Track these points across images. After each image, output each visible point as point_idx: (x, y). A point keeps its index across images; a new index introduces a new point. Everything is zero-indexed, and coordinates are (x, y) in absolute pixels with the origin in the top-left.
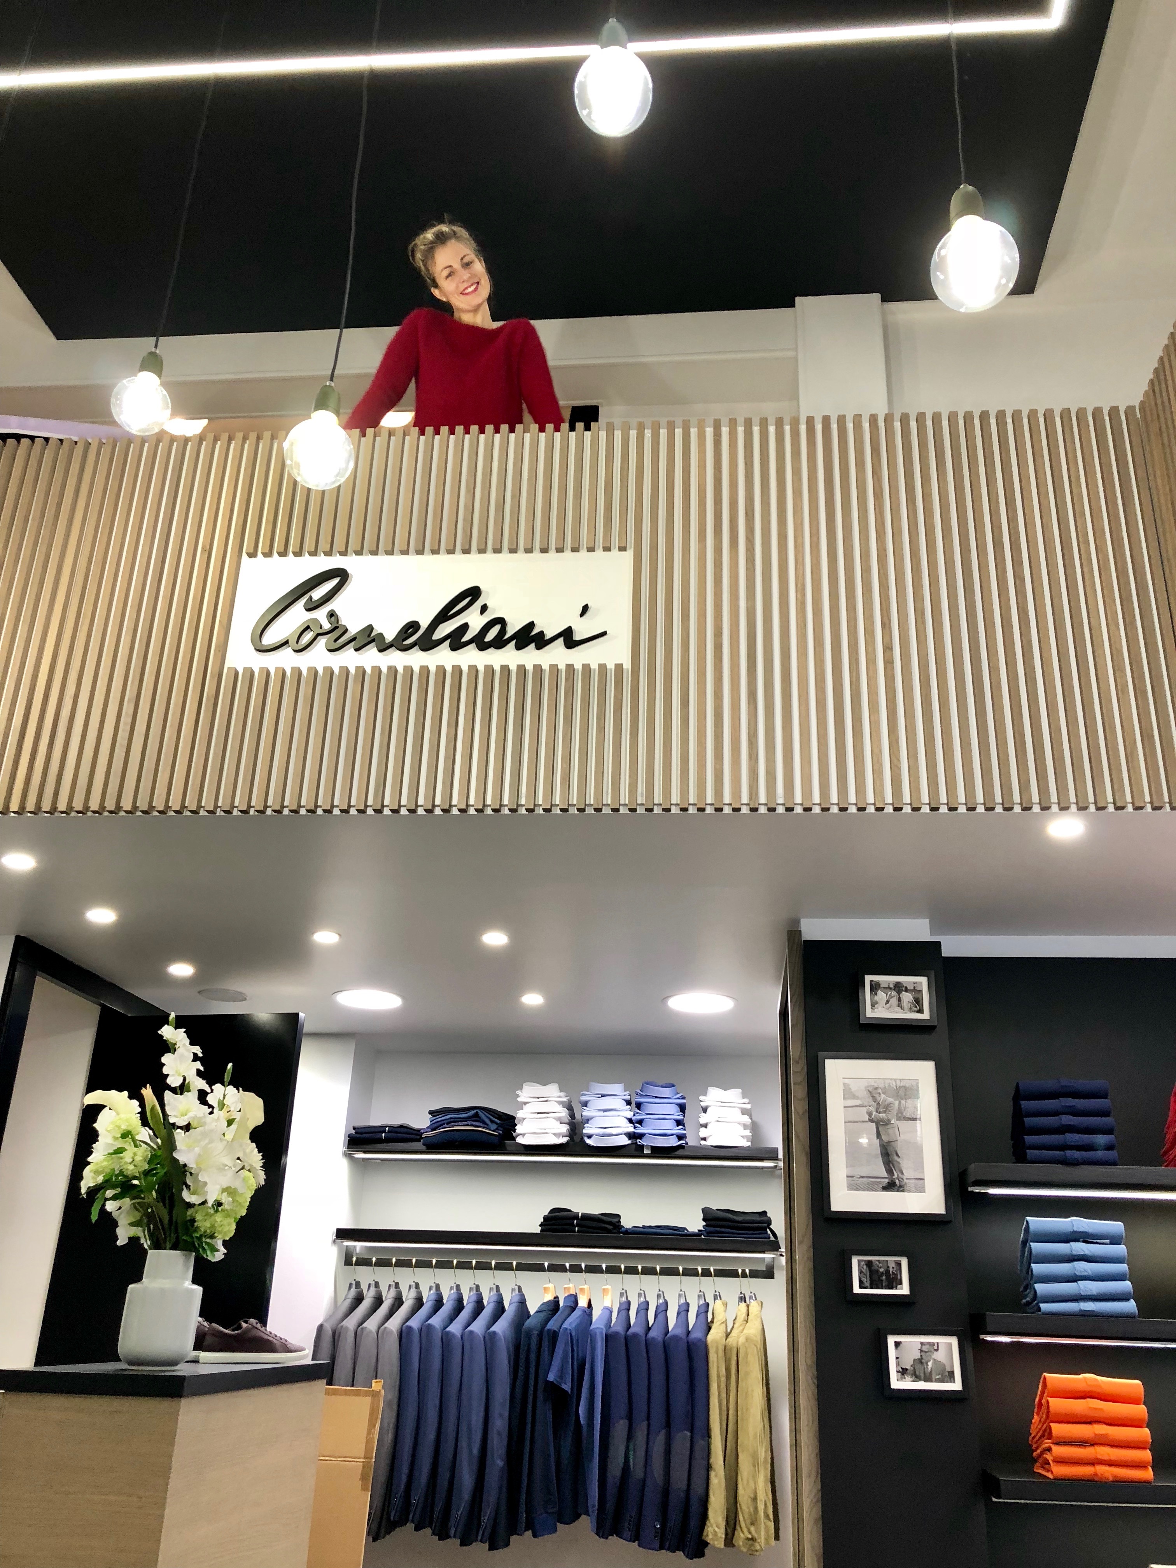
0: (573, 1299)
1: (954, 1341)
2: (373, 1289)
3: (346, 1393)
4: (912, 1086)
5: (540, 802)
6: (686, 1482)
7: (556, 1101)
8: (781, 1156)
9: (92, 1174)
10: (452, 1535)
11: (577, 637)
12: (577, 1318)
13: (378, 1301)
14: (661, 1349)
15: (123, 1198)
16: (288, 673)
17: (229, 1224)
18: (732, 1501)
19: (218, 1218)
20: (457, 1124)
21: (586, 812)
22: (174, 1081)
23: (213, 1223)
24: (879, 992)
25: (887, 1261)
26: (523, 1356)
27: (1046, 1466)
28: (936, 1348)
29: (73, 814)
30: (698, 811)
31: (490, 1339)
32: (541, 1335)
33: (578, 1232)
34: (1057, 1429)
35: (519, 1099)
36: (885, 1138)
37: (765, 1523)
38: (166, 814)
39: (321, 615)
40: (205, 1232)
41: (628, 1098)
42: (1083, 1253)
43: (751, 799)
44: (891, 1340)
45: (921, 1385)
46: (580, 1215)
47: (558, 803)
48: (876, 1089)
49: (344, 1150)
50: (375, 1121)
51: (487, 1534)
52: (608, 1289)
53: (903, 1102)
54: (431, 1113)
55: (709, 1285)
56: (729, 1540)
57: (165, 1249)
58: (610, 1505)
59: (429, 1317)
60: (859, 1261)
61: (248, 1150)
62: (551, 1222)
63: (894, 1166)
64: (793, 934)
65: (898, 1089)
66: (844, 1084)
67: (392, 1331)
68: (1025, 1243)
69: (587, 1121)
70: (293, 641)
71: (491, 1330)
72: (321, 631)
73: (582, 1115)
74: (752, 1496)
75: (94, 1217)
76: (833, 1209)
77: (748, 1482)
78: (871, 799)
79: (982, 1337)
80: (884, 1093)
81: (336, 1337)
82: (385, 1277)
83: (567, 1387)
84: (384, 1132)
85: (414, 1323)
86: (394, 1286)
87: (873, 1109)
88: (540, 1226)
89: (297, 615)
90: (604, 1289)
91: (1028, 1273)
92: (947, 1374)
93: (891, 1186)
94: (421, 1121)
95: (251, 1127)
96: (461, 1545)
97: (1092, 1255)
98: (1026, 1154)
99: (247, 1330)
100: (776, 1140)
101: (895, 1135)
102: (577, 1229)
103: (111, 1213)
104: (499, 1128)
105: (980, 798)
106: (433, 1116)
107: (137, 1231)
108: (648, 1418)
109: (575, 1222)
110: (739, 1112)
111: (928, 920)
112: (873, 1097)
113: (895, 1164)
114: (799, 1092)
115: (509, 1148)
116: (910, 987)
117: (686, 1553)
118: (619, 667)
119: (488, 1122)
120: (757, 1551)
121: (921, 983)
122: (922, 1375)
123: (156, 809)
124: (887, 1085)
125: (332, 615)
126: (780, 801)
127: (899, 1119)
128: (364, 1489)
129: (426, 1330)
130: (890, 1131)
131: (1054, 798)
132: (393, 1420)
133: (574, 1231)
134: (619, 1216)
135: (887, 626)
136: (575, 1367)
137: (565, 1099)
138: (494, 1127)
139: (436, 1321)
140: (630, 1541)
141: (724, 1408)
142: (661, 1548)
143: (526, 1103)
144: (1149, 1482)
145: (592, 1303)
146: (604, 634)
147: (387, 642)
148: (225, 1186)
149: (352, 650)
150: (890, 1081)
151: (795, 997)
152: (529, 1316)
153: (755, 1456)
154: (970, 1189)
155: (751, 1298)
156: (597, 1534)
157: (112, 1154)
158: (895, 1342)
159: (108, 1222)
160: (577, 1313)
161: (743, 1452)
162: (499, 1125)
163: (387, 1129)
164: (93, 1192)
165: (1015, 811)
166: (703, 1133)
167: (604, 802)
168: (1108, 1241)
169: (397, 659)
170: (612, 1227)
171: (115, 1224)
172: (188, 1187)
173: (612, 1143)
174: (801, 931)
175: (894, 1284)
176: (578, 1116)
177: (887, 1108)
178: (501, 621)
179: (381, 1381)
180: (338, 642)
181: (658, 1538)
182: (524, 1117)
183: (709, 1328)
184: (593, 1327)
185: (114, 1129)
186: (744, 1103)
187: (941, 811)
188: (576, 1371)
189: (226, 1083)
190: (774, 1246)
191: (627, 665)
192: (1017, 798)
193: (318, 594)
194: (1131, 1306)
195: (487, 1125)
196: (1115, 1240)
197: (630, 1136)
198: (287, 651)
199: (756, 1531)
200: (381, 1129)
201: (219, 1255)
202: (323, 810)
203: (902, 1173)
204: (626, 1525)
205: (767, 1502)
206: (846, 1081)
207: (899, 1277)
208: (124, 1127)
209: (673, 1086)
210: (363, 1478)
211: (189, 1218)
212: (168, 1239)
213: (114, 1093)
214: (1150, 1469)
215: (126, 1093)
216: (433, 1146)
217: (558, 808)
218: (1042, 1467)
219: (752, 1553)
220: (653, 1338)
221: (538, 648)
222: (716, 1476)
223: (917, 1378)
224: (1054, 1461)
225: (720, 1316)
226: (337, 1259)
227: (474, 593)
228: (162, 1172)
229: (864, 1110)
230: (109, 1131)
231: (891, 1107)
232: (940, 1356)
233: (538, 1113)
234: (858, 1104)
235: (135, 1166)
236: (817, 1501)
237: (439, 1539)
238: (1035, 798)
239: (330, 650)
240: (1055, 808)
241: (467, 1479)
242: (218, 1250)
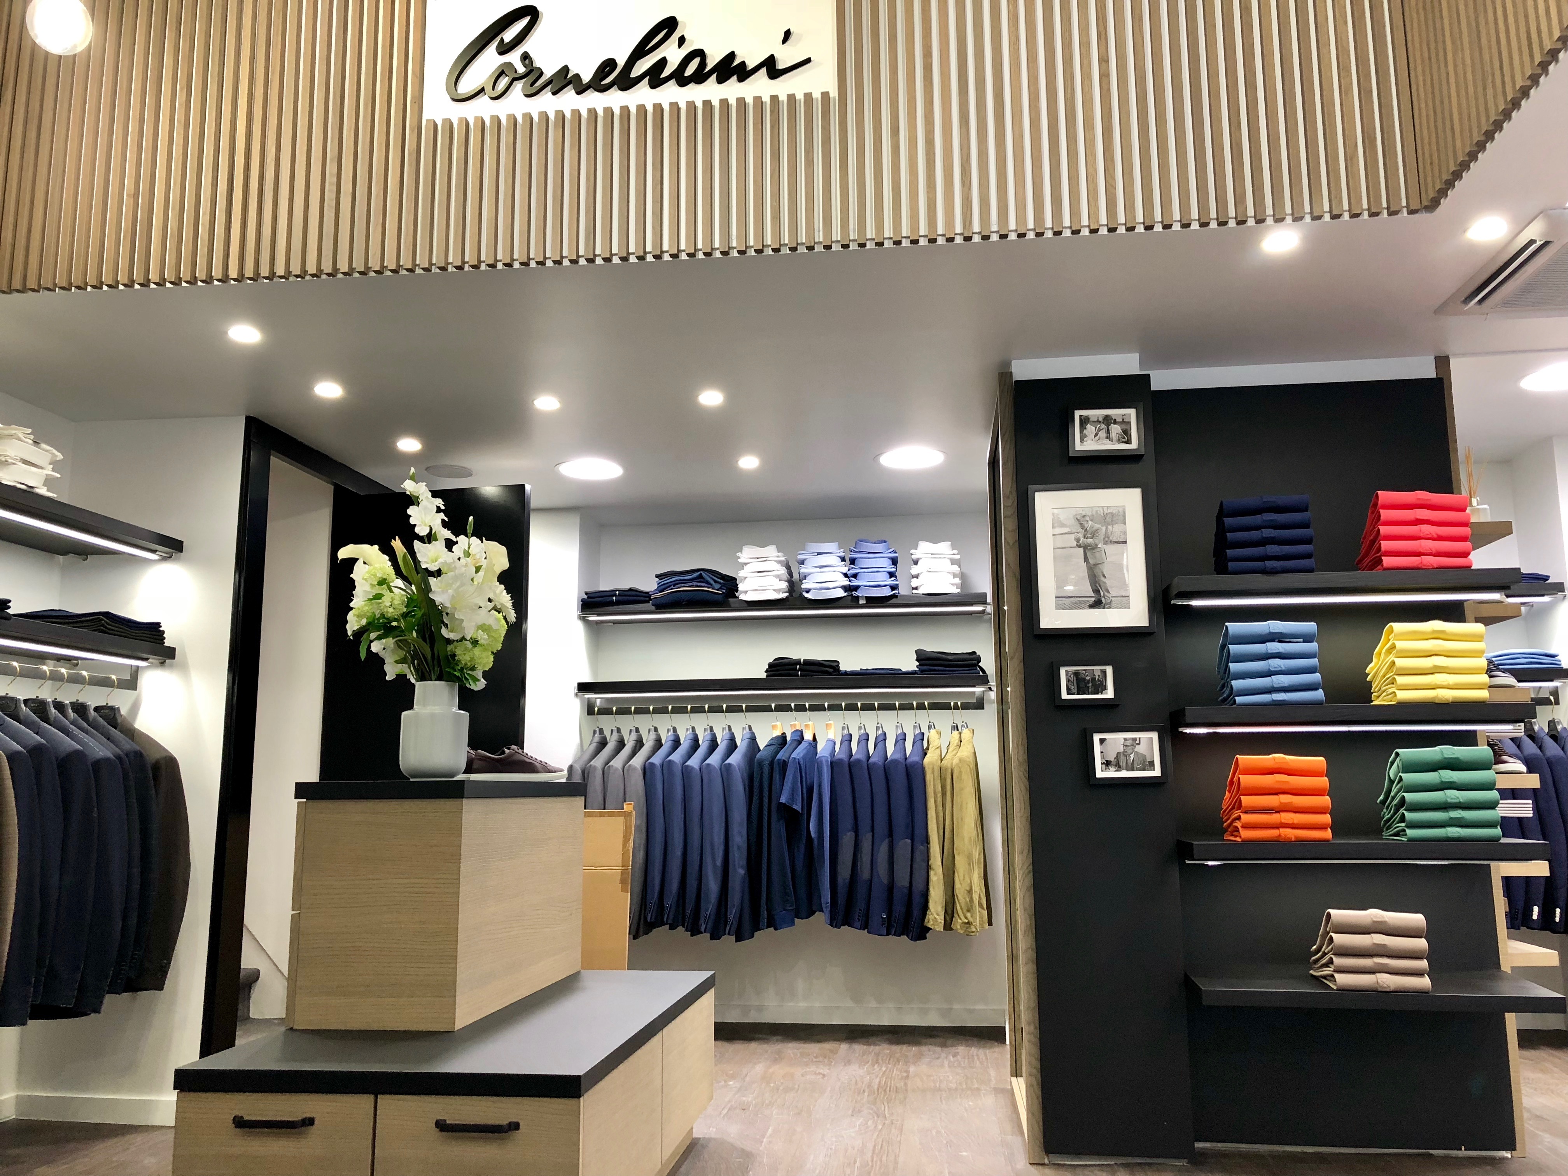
0: (799, 734)
1: (1154, 736)
2: (615, 734)
3: (601, 815)
4: (1119, 512)
5: (752, 244)
6: (908, 880)
7: (774, 561)
8: (989, 599)
9: (355, 618)
10: (703, 930)
11: (781, 66)
12: (804, 749)
13: (621, 744)
14: (882, 772)
15: (387, 637)
16: (488, 123)
17: (487, 657)
18: (950, 893)
19: (477, 651)
20: (683, 585)
21: (798, 252)
22: (422, 531)
23: (472, 657)
24: (1089, 426)
25: (1093, 670)
26: (756, 783)
27: (1235, 833)
28: (1137, 742)
29: (291, 279)
30: (911, 243)
31: (726, 770)
32: (772, 764)
33: (801, 675)
34: (1246, 800)
35: (740, 560)
36: (1092, 561)
37: (979, 912)
38: (382, 273)
39: (514, 57)
40: (466, 664)
41: (842, 554)
42: (1278, 651)
43: (964, 227)
44: (1097, 738)
45: (1124, 774)
46: (802, 661)
47: (769, 243)
48: (1084, 516)
49: (578, 613)
50: (605, 586)
51: (734, 929)
52: (830, 724)
53: (1110, 527)
54: (657, 576)
55: (923, 718)
56: (948, 926)
57: (431, 681)
58: (841, 901)
59: (670, 754)
60: (1067, 671)
61: (498, 592)
62: (775, 669)
63: (1100, 586)
64: (1005, 375)
65: (1105, 516)
66: (1053, 514)
67: (637, 767)
68: (1224, 646)
69: (805, 578)
70: (488, 88)
71: (727, 762)
72: (516, 76)
73: (799, 573)
74: (968, 889)
75: (363, 655)
76: (1042, 626)
77: (964, 877)
78: (1085, 221)
79: (1180, 730)
80: (1091, 520)
81: (586, 775)
82: (627, 724)
83: (798, 807)
84: (615, 595)
85: (657, 760)
86: (634, 731)
87: (1081, 536)
88: (766, 672)
89: (490, 59)
90: (827, 724)
91: (1225, 673)
92: (1148, 763)
93: (1097, 604)
94: (649, 585)
95: (498, 572)
96: (711, 939)
97: (1286, 652)
98: (1227, 566)
99: (510, 755)
100: (984, 584)
101: (1102, 559)
102: (799, 673)
103: (377, 653)
104: (723, 588)
105: (1195, 215)
106: (660, 579)
107: (404, 669)
108: (873, 831)
109: (798, 667)
110: (949, 562)
111: (1138, 355)
112: (1081, 524)
113: (1102, 584)
114: (1008, 526)
115: (732, 605)
116: (1119, 420)
117: (910, 937)
118: (825, 95)
119: (712, 582)
120: (973, 932)
121: (1130, 415)
122: (1124, 765)
123: (372, 269)
124: (1094, 513)
125: (526, 57)
126: (995, 228)
127: (1106, 543)
128: (624, 890)
129: (667, 765)
130: (1097, 555)
131: (1269, 211)
132: (643, 841)
133: (798, 675)
134: (838, 662)
135: (1103, 37)
136: (805, 790)
137: (783, 559)
138: (718, 586)
139: (676, 757)
140: (860, 929)
141: (941, 819)
142: (888, 934)
143: (747, 564)
144: (1328, 841)
145: (817, 737)
146: (808, 61)
147: (584, 83)
148: (480, 623)
149: (550, 93)
150: (1097, 509)
151: (1007, 435)
152: (759, 750)
153: (970, 857)
154: (1173, 602)
155: (962, 726)
156: (831, 925)
157: (371, 599)
158: (1100, 739)
159: (377, 661)
160: (803, 745)
161: (959, 854)
162: (723, 585)
163: (617, 592)
164: (360, 633)
165: (1230, 226)
166: (915, 583)
167: (816, 240)
168: (1301, 640)
169: (595, 100)
170: (832, 670)
171: (382, 662)
172: (446, 626)
173: (829, 596)
174: (1012, 372)
175: (1100, 689)
176: (796, 576)
177: (1094, 534)
178: (699, 53)
179: (631, 804)
180: (535, 86)
181: (886, 925)
182: (746, 576)
183: (925, 754)
184: (818, 756)
185: (370, 577)
186: (953, 554)
187: (1155, 229)
188: (805, 798)
189: (469, 535)
190: (984, 680)
191: (834, 94)
192: (1232, 213)
193: (509, 35)
194: (1319, 694)
195: (711, 585)
196: (1308, 639)
197: (846, 588)
198: (484, 99)
199: (972, 917)
200: (612, 593)
201: (481, 685)
202: (536, 262)
203: (1109, 592)
204: (857, 917)
205: (981, 894)
206: (1055, 511)
207: (1104, 684)
208: (379, 575)
209: (885, 542)
210: (623, 881)
211: (449, 653)
212: (432, 672)
213: (366, 547)
214: (1329, 829)
215: (376, 547)
216: (662, 606)
217: (770, 249)
218: (1232, 835)
219: (968, 934)
220: (874, 763)
221: (741, 80)
222: (935, 874)
223: (1119, 767)
224: (1242, 827)
225: (935, 743)
226: (581, 708)
227: (670, 24)
228: (419, 614)
229: (1073, 536)
230: (365, 580)
231: (1098, 533)
232: (1141, 749)
233: (758, 572)
234: (1066, 531)
235: (394, 609)
236: (1029, 872)
237: (692, 935)
238: (1251, 212)
239: (528, 96)
240: (1270, 221)
241: (713, 885)
242: (479, 680)
